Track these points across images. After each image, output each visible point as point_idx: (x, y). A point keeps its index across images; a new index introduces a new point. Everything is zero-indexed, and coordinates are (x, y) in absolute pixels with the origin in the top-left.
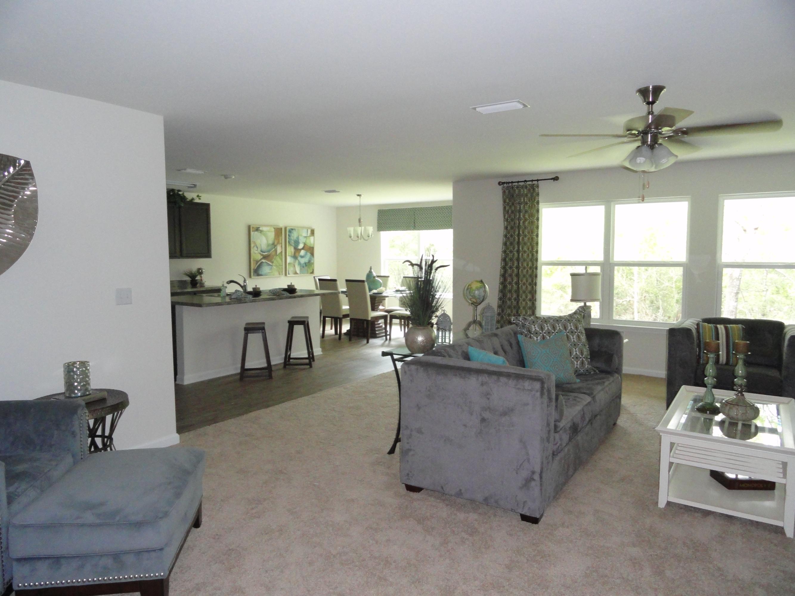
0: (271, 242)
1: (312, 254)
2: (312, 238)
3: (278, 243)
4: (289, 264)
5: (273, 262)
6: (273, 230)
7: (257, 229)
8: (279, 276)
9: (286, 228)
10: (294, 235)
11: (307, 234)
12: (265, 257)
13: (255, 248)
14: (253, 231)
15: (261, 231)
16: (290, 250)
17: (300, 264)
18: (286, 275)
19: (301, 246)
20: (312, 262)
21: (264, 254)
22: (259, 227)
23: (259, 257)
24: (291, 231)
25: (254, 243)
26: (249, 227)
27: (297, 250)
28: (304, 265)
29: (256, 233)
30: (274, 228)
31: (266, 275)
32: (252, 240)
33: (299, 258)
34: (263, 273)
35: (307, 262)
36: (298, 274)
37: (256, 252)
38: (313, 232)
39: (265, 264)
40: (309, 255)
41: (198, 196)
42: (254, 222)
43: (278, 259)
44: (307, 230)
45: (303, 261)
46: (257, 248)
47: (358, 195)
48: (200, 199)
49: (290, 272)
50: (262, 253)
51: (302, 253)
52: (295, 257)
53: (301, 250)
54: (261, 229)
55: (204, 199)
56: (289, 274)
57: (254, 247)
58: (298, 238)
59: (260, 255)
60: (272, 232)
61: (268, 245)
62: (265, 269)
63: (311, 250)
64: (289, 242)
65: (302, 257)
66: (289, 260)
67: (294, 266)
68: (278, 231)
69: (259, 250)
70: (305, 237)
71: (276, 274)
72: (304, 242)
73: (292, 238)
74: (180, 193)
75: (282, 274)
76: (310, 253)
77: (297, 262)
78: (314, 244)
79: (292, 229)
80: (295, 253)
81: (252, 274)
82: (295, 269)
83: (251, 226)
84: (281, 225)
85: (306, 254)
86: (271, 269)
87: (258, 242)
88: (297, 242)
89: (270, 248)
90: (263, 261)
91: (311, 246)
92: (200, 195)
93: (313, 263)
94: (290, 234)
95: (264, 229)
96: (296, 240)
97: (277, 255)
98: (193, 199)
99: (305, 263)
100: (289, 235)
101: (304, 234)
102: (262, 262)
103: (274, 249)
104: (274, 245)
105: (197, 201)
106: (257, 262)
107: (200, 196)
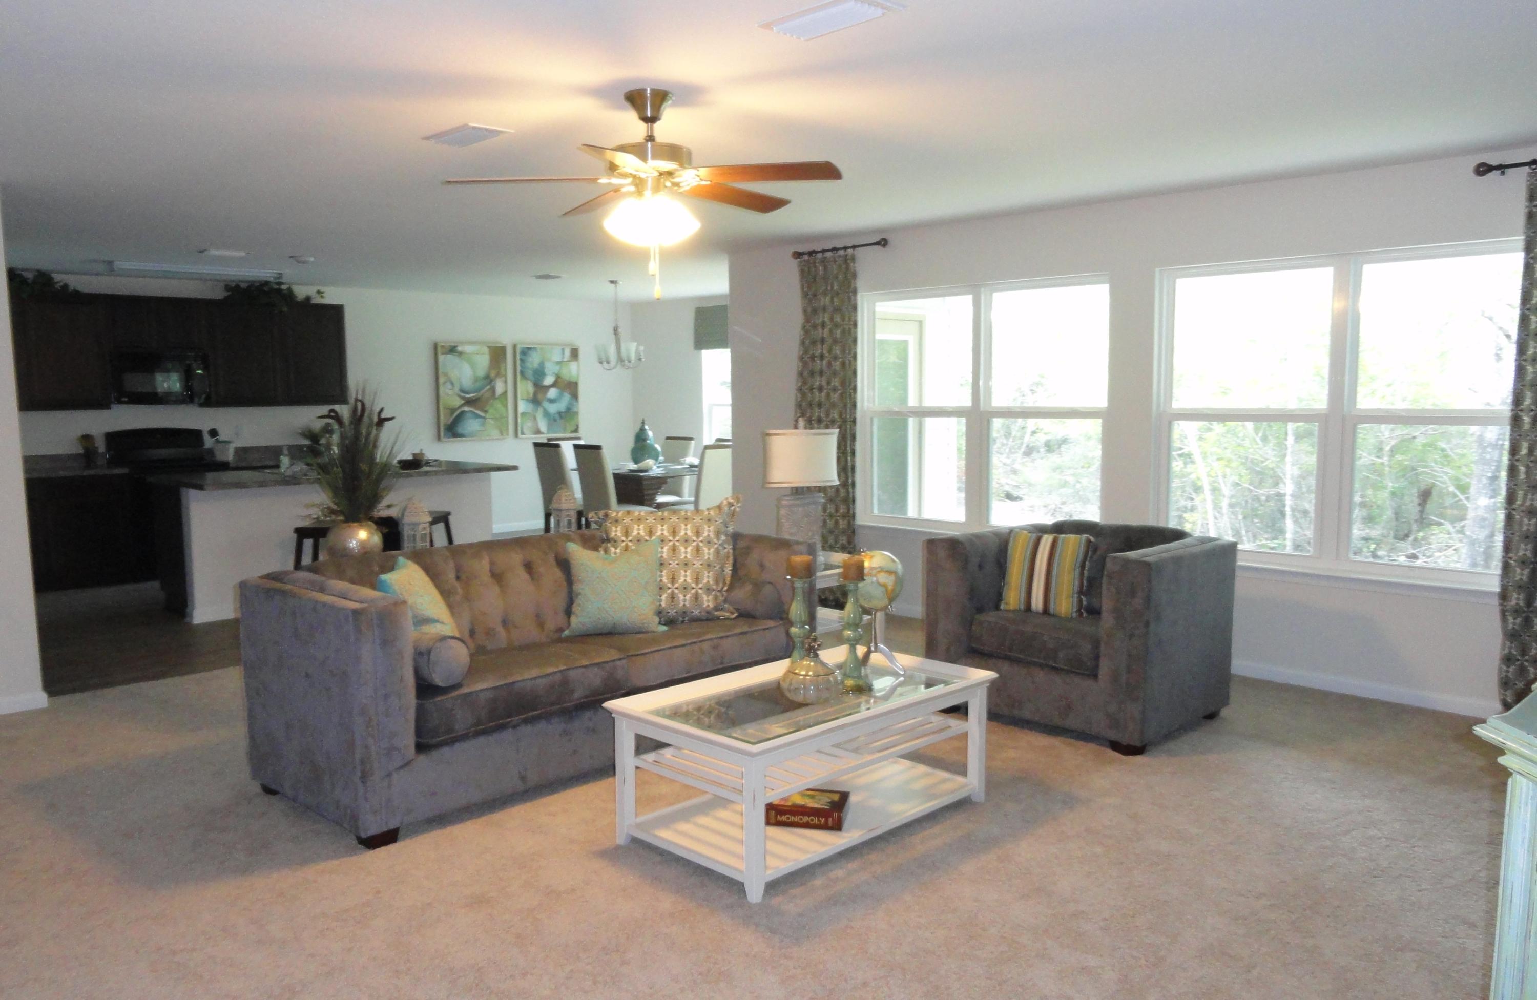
0: (481, 373)
1: (575, 396)
2: (573, 366)
3: (498, 375)
4: (523, 414)
5: (486, 412)
6: (486, 350)
7: (452, 350)
8: (501, 437)
9: (515, 347)
10: (534, 360)
11: (563, 358)
12: (469, 402)
13: (449, 385)
14: (443, 354)
15: (461, 354)
16: (526, 388)
17: (546, 414)
18: (516, 435)
19: (549, 380)
20: (575, 410)
21: (468, 396)
22: (457, 346)
23: (458, 402)
24: (526, 351)
25: (446, 375)
26: (435, 347)
27: (540, 388)
28: (557, 416)
29: (449, 356)
30: (489, 347)
31: (472, 435)
32: (440, 371)
33: (546, 404)
34: (465, 432)
35: (563, 411)
36: (543, 433)
37: (450, 392)
38: (575, 354)
39: (469, 415)
40: (567, 397)
41: (319, 292)
42: (445, 336)
43: (498, 405)
44: (563, 350)
45: (553, 409)
46: (452, 384)
47: (612, 282)
48: (322, 297)
49: (525, 431)
50: (463, 395)
51: (553, 393)
52: (535, 401)
53: (549, 387)
54: (460, 349)
55: (331, 296)
56: (523, 433)
57: (445, 383)
58: (542, 364)
59: (458, 398)
60: (483, 354)
61: (476, 379)
62: (471, 425)
63: (571, 388)
64: (522, 373)
65: (552, 401)
66: (522, 407)
67: (535, 418)
68: (498, 354)
69: (457, 389)
70: (558, 363)
71: (495, 433)
72: (556, 372)
73: (529, 365)
74: (284, 287)
75: (508, 435)
76: (570, 394)
77: (540, 410)
78: (578, 375)
79: (529, 349)
80: (535, 394)
81: (442, 434)
82: (537, 424)
83: (440, 345)
84: (506, 339)
85: (561, 396)
86: (483, 424)
87: (454, 374)
88: (539, 373)
89: (478, 384)
90: (466, 409)
91: (573, 380)
92: (322, 291)
93: (576, 413)
94: (524, 357)
95: (468, 349)
96: (537, 369)
97: (496, 399)
98: (308, 299)
99: (560, 413)
100: (521, 360)
101: (557, 357)
102: (463, 413)
103: (488, 387)
104: (489, 379)
105: (317, 300)
106: (453, 410)
107: (323, 293)
